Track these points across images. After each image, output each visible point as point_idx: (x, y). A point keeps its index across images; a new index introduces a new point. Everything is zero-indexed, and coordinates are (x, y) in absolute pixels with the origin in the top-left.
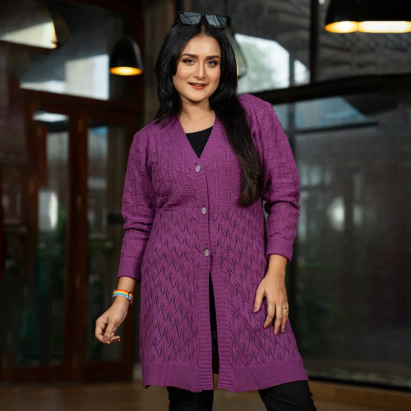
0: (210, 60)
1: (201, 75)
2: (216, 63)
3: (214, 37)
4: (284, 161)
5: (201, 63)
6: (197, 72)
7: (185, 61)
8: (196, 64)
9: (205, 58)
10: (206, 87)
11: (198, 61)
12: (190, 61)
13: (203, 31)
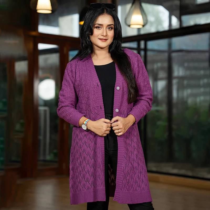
0: (109, 27)
1: (105, 34)
2: (112, 28)
3: (111, 15)
4: (146, 84)
5: (105, 28)
6: (103, 33)
7: (96, 27)
8: (102, 28)
9: (106, 26)
10: (107, 41)
11: (103, 27)
12: (99, 27)
13: (105, 12)
